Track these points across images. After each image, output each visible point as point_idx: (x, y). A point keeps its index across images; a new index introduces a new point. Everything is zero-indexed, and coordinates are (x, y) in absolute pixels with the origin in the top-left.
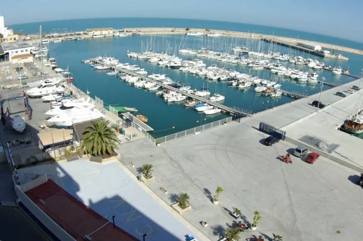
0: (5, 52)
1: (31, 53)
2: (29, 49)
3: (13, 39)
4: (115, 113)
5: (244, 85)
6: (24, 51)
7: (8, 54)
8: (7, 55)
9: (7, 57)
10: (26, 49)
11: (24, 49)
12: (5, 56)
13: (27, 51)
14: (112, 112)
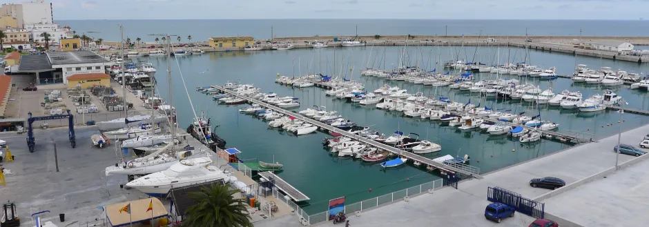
0: (54, 67)
1: (106, 72)
2: (102, 65)
3: (71, 46)
4: (248, 174)
5: (470, 125)
6: (94, 69)
7: (60, 70)
8: (57, 73)
9: (57, 76)
10: (97, 64)
11: (93, 65)
12: (55, 74)
13: (98, 68)
14: (243, 171)
